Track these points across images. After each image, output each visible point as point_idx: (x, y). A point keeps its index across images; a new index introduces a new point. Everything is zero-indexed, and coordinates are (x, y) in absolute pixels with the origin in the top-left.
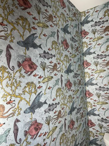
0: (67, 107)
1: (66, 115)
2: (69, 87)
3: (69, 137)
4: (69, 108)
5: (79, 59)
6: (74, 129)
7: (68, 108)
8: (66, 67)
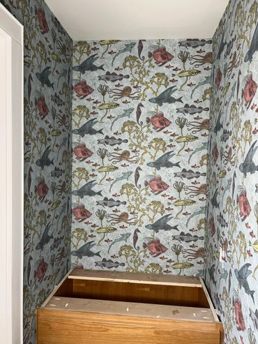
0: (34, 234)
1: (33, 250)
2: (41, 194)
3: (35, 295)
4: (39, 236)
5: (65, 139)
6: (45, 280)
7: (36, 236)
8: (40, 153)
